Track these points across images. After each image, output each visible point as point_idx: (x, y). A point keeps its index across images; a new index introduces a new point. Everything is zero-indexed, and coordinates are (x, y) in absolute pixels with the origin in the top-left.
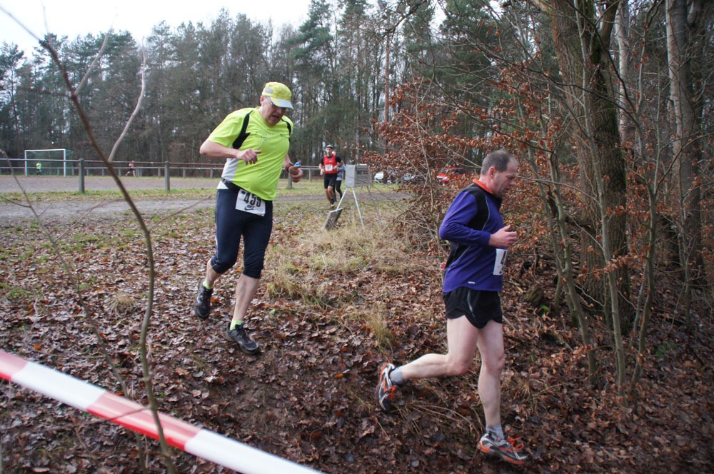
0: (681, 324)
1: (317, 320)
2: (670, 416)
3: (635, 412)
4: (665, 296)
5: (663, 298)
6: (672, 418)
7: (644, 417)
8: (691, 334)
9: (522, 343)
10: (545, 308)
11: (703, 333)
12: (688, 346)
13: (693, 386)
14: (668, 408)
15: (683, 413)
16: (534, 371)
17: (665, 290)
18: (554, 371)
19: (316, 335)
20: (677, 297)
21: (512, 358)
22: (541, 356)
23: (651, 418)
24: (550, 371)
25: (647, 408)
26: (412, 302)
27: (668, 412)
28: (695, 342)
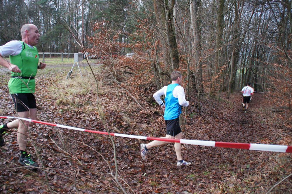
0: (197, 107)
1: (77, 112)
2: (195, 135)
3: (185, 134)
4: (192, 98)
5: (191, 98)
6: (196, 136)
7: (187, 136)
8: (200, 110)
9: (148, 115)
10: (154, 103)
11: (204, 109)
12: (199, 114)
13: (201, 126)
14: (194, 133)
15: (199, 134)
16: (153, 124)
17: (192, 96)
18: (159, 124)
19: (78, 117)
20: (195, 98)
21: (145, 121)
22: (155, 119)
23: (190, 136)
24: (158, 124)
25: (188, 133)
26: (109, 104)
27: (194, 134)
28: (201, 112)
